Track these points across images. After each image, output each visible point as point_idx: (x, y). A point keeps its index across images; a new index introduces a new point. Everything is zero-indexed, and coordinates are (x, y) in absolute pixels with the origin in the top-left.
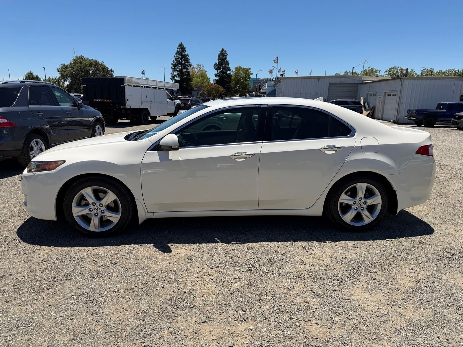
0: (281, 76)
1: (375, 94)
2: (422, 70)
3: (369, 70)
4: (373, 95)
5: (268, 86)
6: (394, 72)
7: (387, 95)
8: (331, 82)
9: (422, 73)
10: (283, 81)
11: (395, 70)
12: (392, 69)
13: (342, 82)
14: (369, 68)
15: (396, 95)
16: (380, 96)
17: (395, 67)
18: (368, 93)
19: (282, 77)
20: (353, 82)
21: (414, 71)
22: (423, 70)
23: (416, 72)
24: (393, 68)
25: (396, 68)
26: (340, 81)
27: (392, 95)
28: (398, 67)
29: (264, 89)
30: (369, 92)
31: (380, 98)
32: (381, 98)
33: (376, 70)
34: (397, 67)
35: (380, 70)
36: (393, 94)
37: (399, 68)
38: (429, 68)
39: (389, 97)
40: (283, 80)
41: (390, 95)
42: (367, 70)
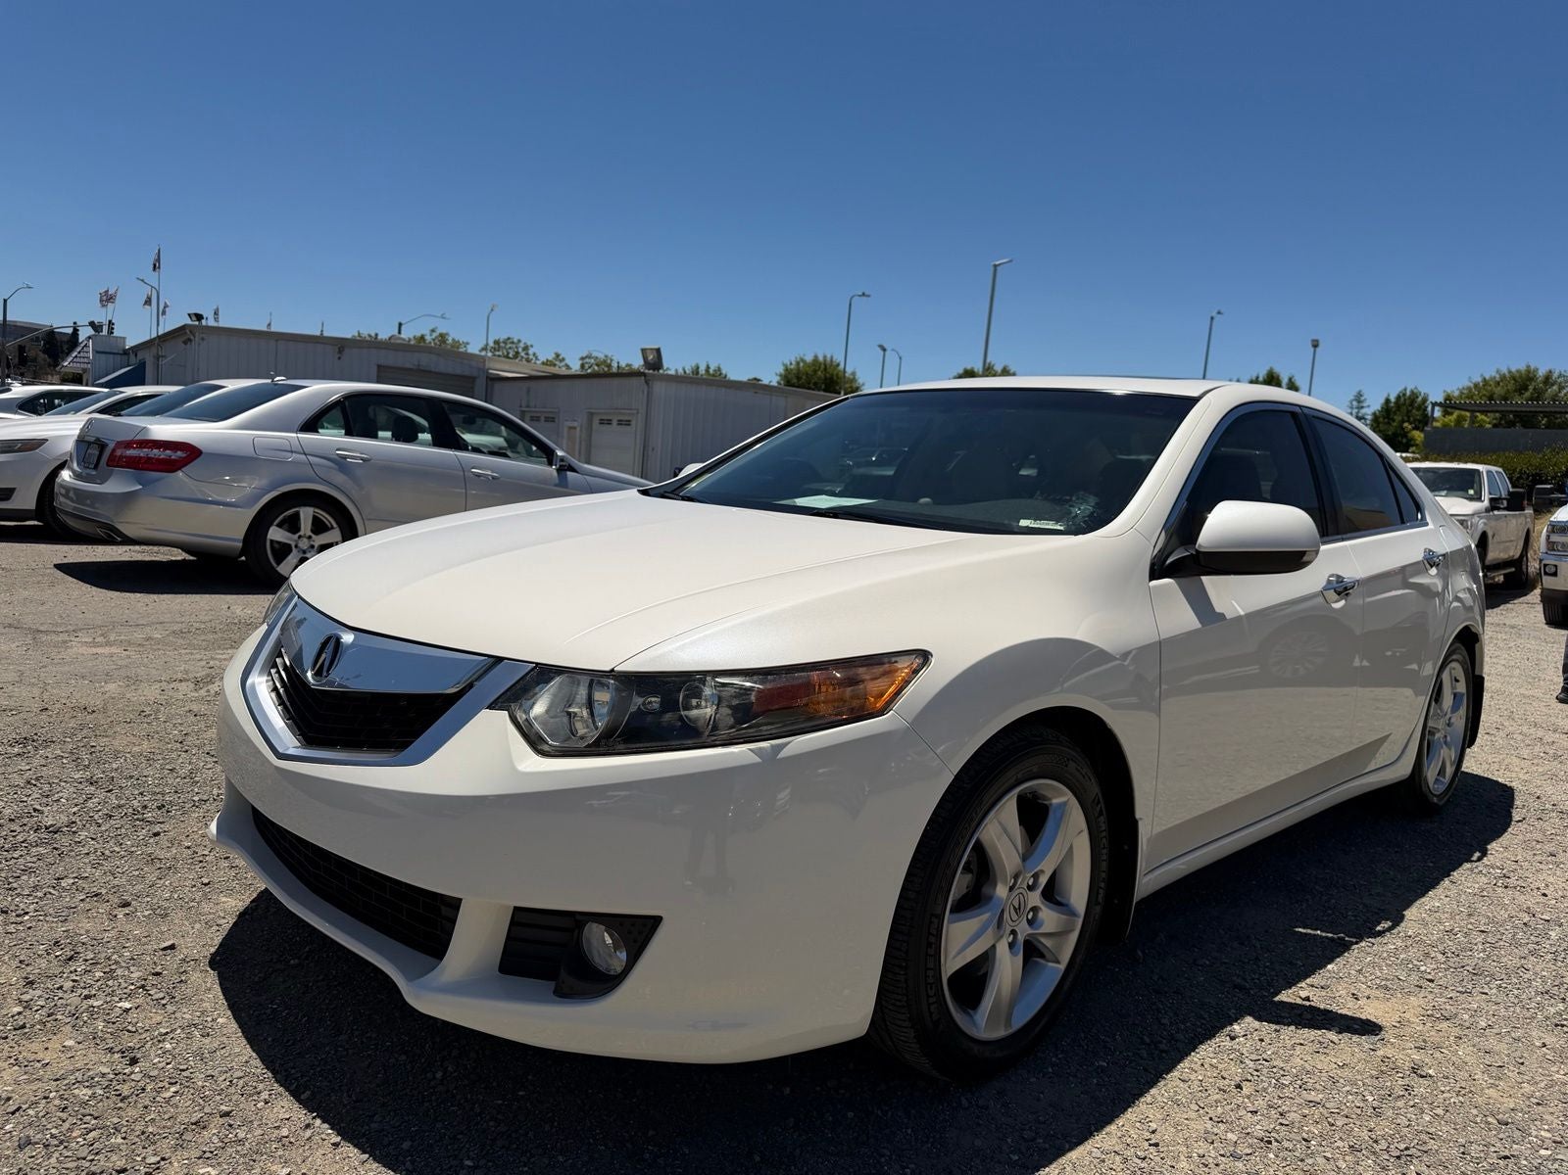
0: (194, 318)
1: (551, 415)
2: (582, 359)
3: (434, 340)
4: (543, 419)
5: (96, 352)
6: (508, 353)
7: (596, 421)
8: (382, 362)
9: (582, 366)
10: (203, 339)
11: (510, 348)
12: (502, 345)
13: (421, 368)
14: (433, 331)
15: (629, 425)
16: (575, 424)
17: (509, 338)
18: (524, 411)
19: (197, 323)
20: (458, 372)
21: (563, 359)
22: (586, 357)
23: (567, 361)
24: (505, 342)
25: (513, 343)
26: (416, 363)
27: (615, 423)
28: (519, 341)
29: (78, 360)
30: (528, 406)
31: (575, 428)
32: (578, 429)
33: (453, 339)
34: (515, 340)
35: (468, 343)
36: (619, 421)
37: (522, 345)
38: (601, 356)
39: (605, 427)
40: (201, 335)
41: (609, 422)
42: (428, 338)
